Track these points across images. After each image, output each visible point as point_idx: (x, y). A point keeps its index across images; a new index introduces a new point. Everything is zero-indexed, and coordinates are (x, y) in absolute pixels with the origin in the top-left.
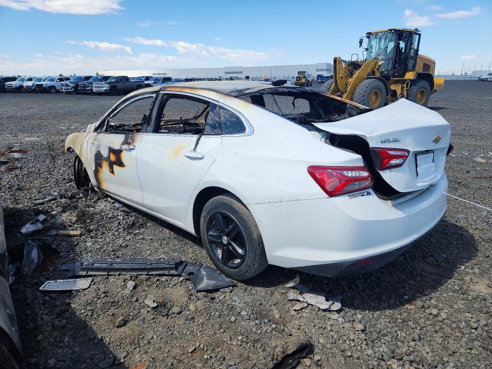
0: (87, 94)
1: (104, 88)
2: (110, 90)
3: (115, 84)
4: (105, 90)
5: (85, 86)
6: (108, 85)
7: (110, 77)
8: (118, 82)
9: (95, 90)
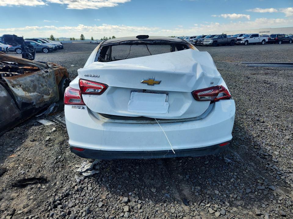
0: (201, 46)
1: (210, 42)
2: (213, 43)
3: (217, 40)
4: (210, 43)
5: (200, 41)
6: (212, 40)
7: (215, 35)
8: (219, 38)
9: (204, 43)
